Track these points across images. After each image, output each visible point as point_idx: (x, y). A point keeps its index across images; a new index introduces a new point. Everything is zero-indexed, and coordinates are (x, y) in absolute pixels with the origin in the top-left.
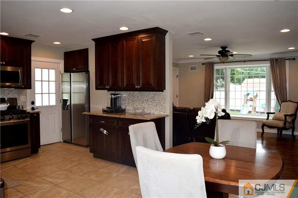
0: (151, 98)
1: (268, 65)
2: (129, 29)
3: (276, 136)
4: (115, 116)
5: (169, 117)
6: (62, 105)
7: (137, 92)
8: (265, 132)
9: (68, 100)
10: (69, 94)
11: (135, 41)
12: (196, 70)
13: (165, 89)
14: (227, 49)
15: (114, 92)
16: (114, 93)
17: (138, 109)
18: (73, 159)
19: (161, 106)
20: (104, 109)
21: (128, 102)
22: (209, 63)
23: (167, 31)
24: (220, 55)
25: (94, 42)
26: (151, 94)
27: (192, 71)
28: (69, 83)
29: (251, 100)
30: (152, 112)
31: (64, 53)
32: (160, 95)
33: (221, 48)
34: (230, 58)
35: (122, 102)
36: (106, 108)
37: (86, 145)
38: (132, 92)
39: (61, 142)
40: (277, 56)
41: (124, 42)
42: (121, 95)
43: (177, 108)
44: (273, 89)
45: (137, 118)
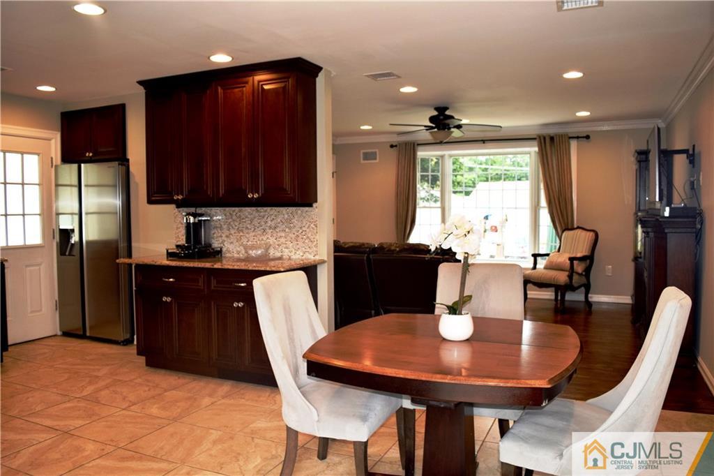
0: (284, 221)
1: (535, 149)
2: (233, 59)
3: (552, 305)
4: (200, 266)
5: (326, 264)
6: (57, 243)
7: (248, 209)
8: (529, 296)
9: (73, 231)
10: (76, 218)
11: (247, 89)
12: (375, 159)
13: (316, 202)
14: (447, 113)
15: (192, 210)
16: (194, 212)
17: (253, 247)
18: (95, 374)
19: (307, 241)
20: (169, 251)
21: (227, 233)
22: (406, 144)
23: (320, 69)
24: (434, 125)
25: (142, 88)
26: (284, 212)
27: (366, 162)
28: (75, 190)
29: (495, 229)
30: (286, 253)
31: (60, 115)
32: (304, 215)
33: (436, 109)
34: (456, 133)
35: (213, 232)
36: (175, 247)
37: (122, 339)
38: (237, 209)
39: (55, 335)
40: (551, 131)
41: (220, 90)
42: (209, 216)
43: (343, 245)
44: (543, 202)
45: (254, 269)
